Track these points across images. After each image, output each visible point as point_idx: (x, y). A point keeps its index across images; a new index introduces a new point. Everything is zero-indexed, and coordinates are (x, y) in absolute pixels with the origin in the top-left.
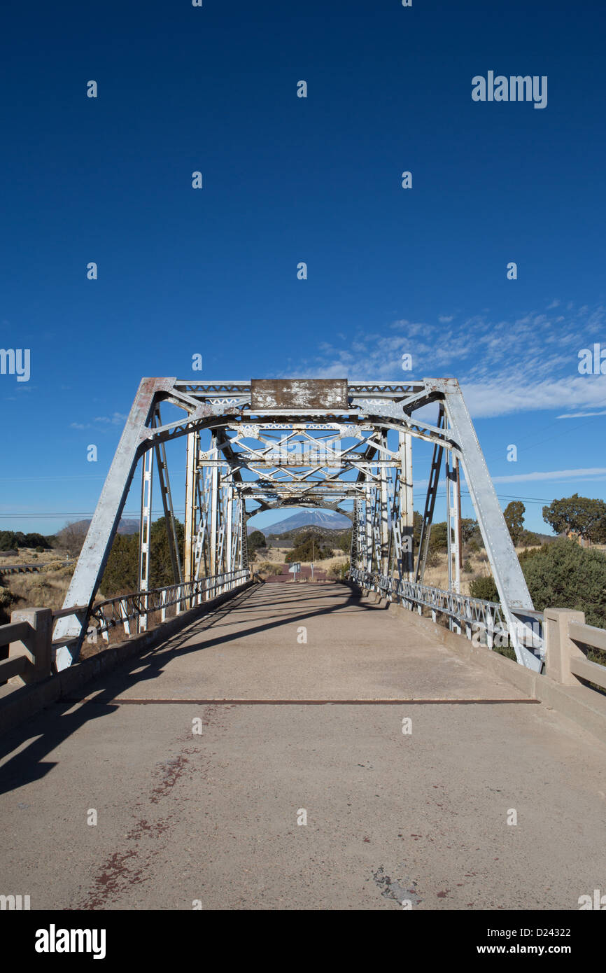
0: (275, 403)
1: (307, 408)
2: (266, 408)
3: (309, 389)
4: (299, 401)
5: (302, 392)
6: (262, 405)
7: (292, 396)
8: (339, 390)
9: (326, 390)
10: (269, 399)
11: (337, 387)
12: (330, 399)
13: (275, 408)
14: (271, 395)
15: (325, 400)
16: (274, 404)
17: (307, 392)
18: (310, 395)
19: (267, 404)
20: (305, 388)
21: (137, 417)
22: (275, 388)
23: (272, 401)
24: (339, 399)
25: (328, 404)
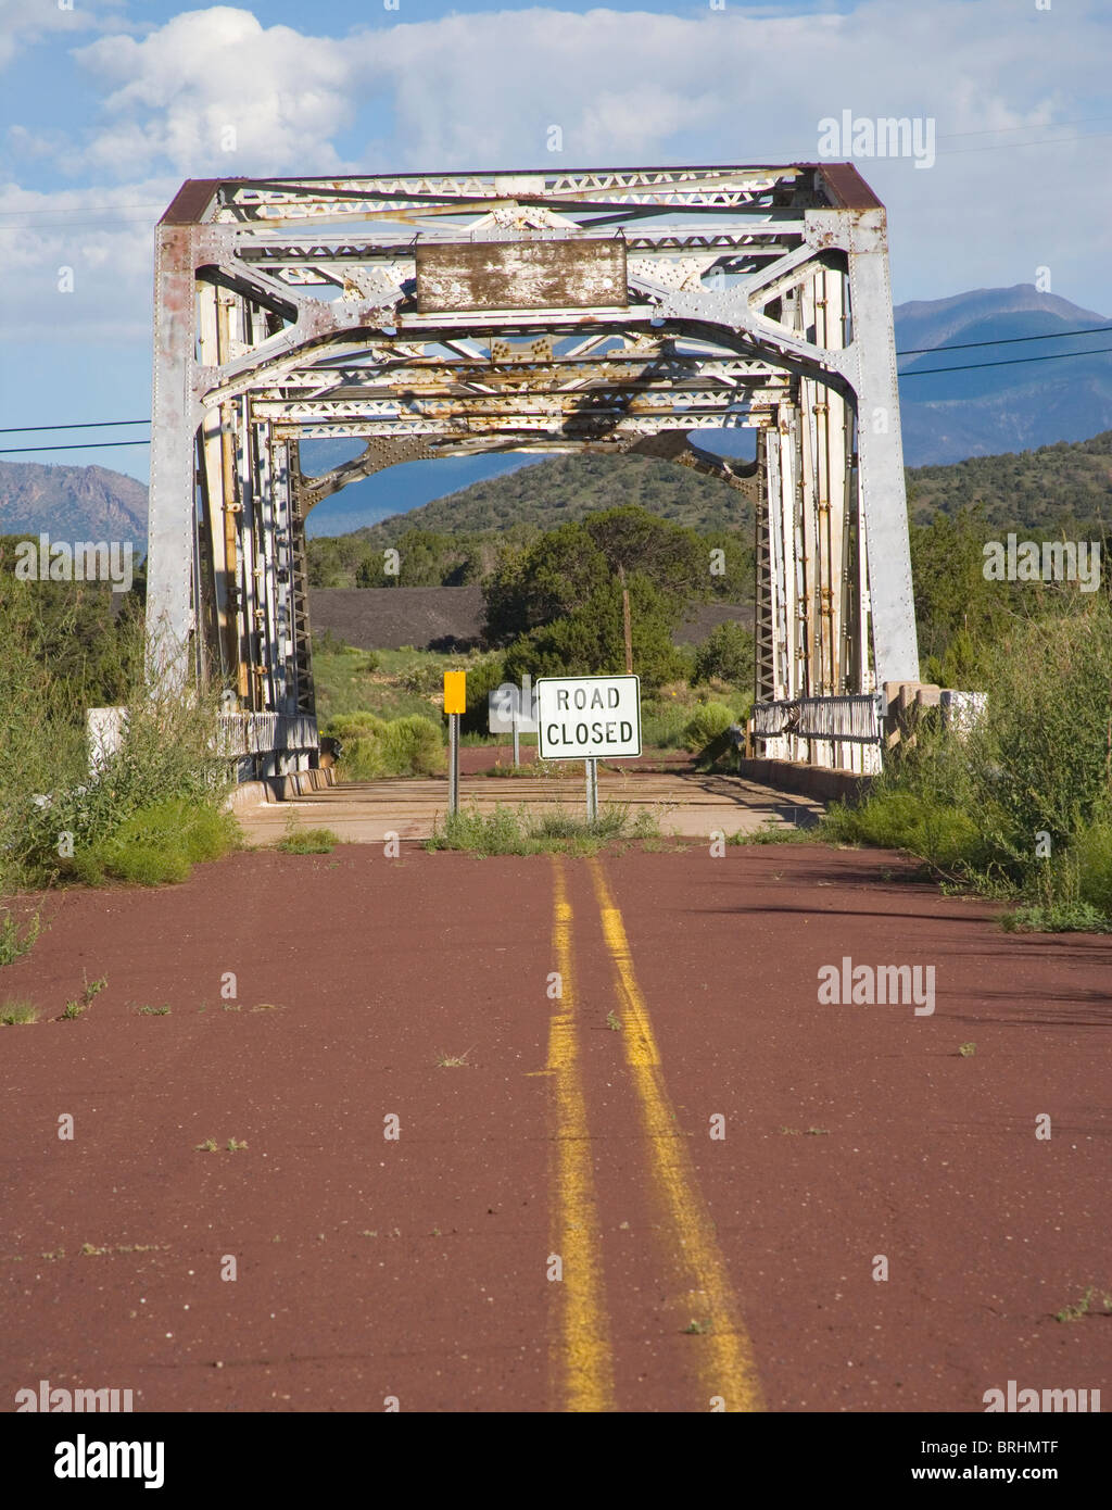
0: (470, 298)
1: (541, 307)
2: (453, 309)
3: (543, 262)
4: (521, 290)
5: (526, 271)
6: (440, 302)
7: (505, 281)
8: (607, 264)
9: (579, 265)
10: (456, 288)
11: (603, 257)
12: (589, 283)
13: (471, 309)
14: (461, 278)
15: (579, 288)
16: (469, 300)
17: (539, 269)
18: (547, 276)
19: (452, 301)
20: (535, 261)
21: (172, 337)
22: (469, 262)
23: (462, 293)
24: (608, 284)
25: (583, 296)
